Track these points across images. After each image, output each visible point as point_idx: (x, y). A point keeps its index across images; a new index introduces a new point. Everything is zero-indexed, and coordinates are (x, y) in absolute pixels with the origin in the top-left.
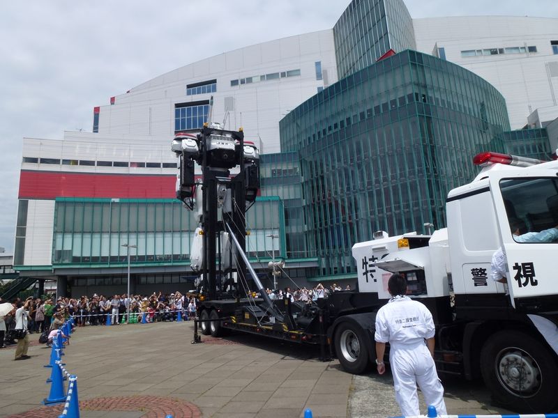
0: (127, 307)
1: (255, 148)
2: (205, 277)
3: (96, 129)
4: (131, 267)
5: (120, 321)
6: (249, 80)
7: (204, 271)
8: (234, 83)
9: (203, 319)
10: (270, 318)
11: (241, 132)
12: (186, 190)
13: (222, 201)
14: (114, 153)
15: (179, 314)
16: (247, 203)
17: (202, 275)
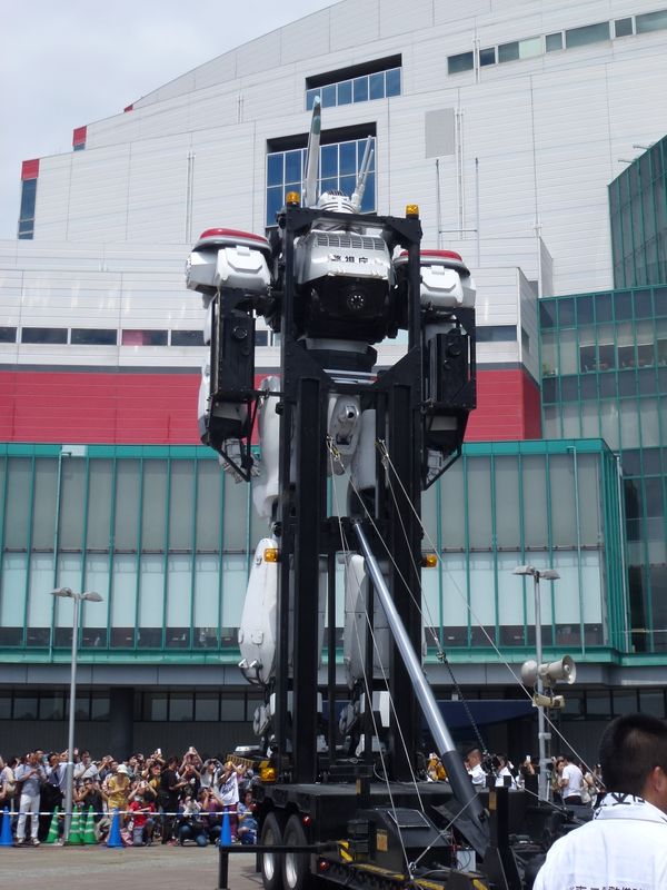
0: (68, 792)
1: (464, 273)
2: (281, 703)
3: (26, 229)
4: (79, 666)
5: (43, 835)
6: (509, 51)
7: (280, 683)
8: (459, 63)
9: (269, 842)
10: (460, 855)
11: (413, 218)
12: (229, 413)
13: (342, 449)
14: (74, 302)
15: (226, 822)
16: (434, 460)
17: (273, 697)
